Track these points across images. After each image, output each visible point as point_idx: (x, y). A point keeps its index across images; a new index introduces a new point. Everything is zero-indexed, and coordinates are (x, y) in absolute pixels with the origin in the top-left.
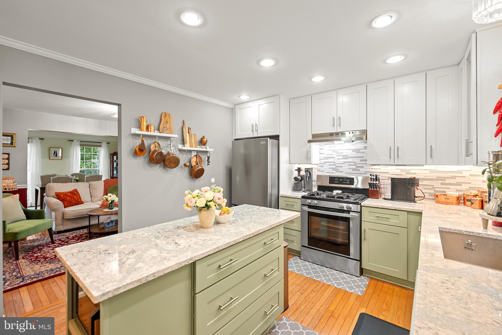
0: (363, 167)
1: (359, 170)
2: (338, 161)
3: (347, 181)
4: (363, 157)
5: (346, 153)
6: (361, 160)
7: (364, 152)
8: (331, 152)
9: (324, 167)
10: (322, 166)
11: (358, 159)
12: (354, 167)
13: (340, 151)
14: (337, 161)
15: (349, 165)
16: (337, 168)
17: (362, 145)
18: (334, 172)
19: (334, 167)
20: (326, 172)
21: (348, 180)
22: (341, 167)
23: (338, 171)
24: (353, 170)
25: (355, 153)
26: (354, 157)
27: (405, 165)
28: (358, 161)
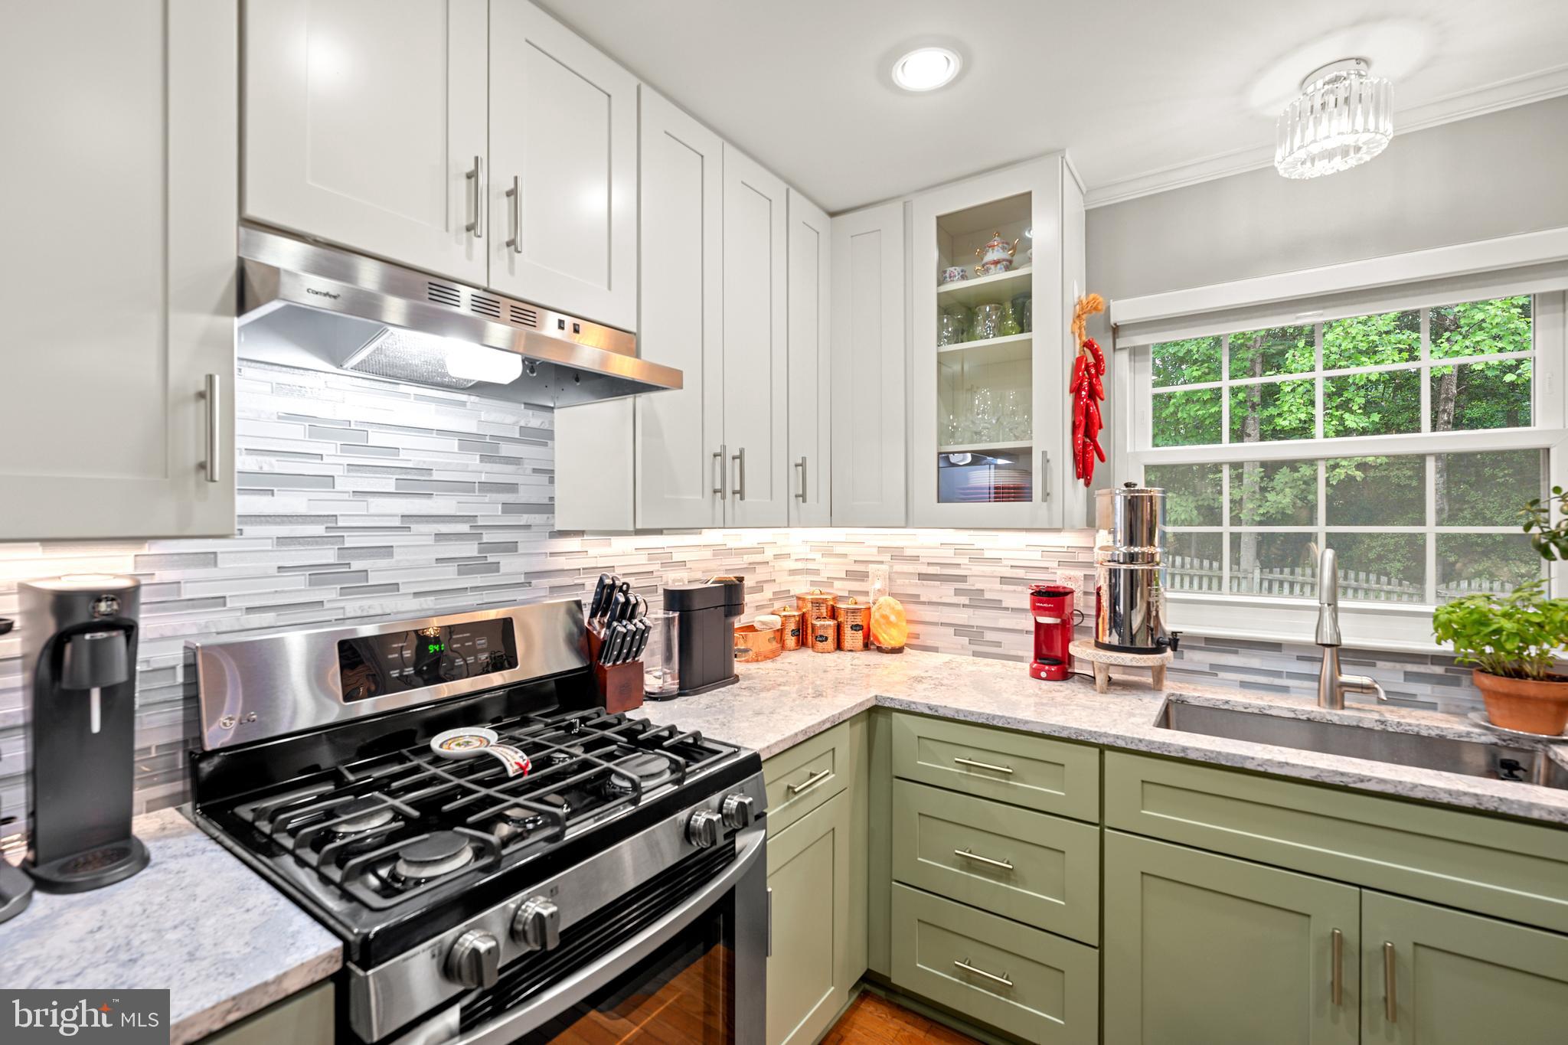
0: (511, 547)
1: (495, 567)
2: (358, 507)
3: (475, 652)
4: (512, 488)
5: (415, 452)
6: (508, 508)
7: (516, 461)
8: (295, 437)
9: (227, 566)
10: (211, 558)
11: (489, 497)
12: (470, 549)
13: (376, 438)
14: (348, 512)
15: (440, 537)
16: (356, 565)
17: (510, 419)
18: (328, 594)
19: (327, 555)
20: (248, 609)
21: (482, 642)
22: (387, 551)
23: (358, 585)
24: (466, 566)
25: (473, 460)
26: (465, 487)
27: (659, 532)
28: (488, 508)
